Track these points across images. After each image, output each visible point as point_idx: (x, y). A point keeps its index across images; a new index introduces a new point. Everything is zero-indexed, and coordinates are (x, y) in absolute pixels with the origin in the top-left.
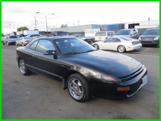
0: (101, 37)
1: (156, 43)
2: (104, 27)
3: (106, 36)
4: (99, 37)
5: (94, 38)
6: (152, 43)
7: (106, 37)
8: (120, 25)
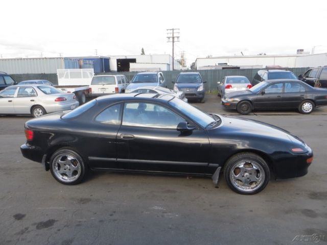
0: (106, 86)
1: (201, 96)
2: (87, 64)
3: (115, 84)
4: (101, 86)
5: (91, 89)
6: (195, 97)
7: (116, 86)
8: (101, 59)
